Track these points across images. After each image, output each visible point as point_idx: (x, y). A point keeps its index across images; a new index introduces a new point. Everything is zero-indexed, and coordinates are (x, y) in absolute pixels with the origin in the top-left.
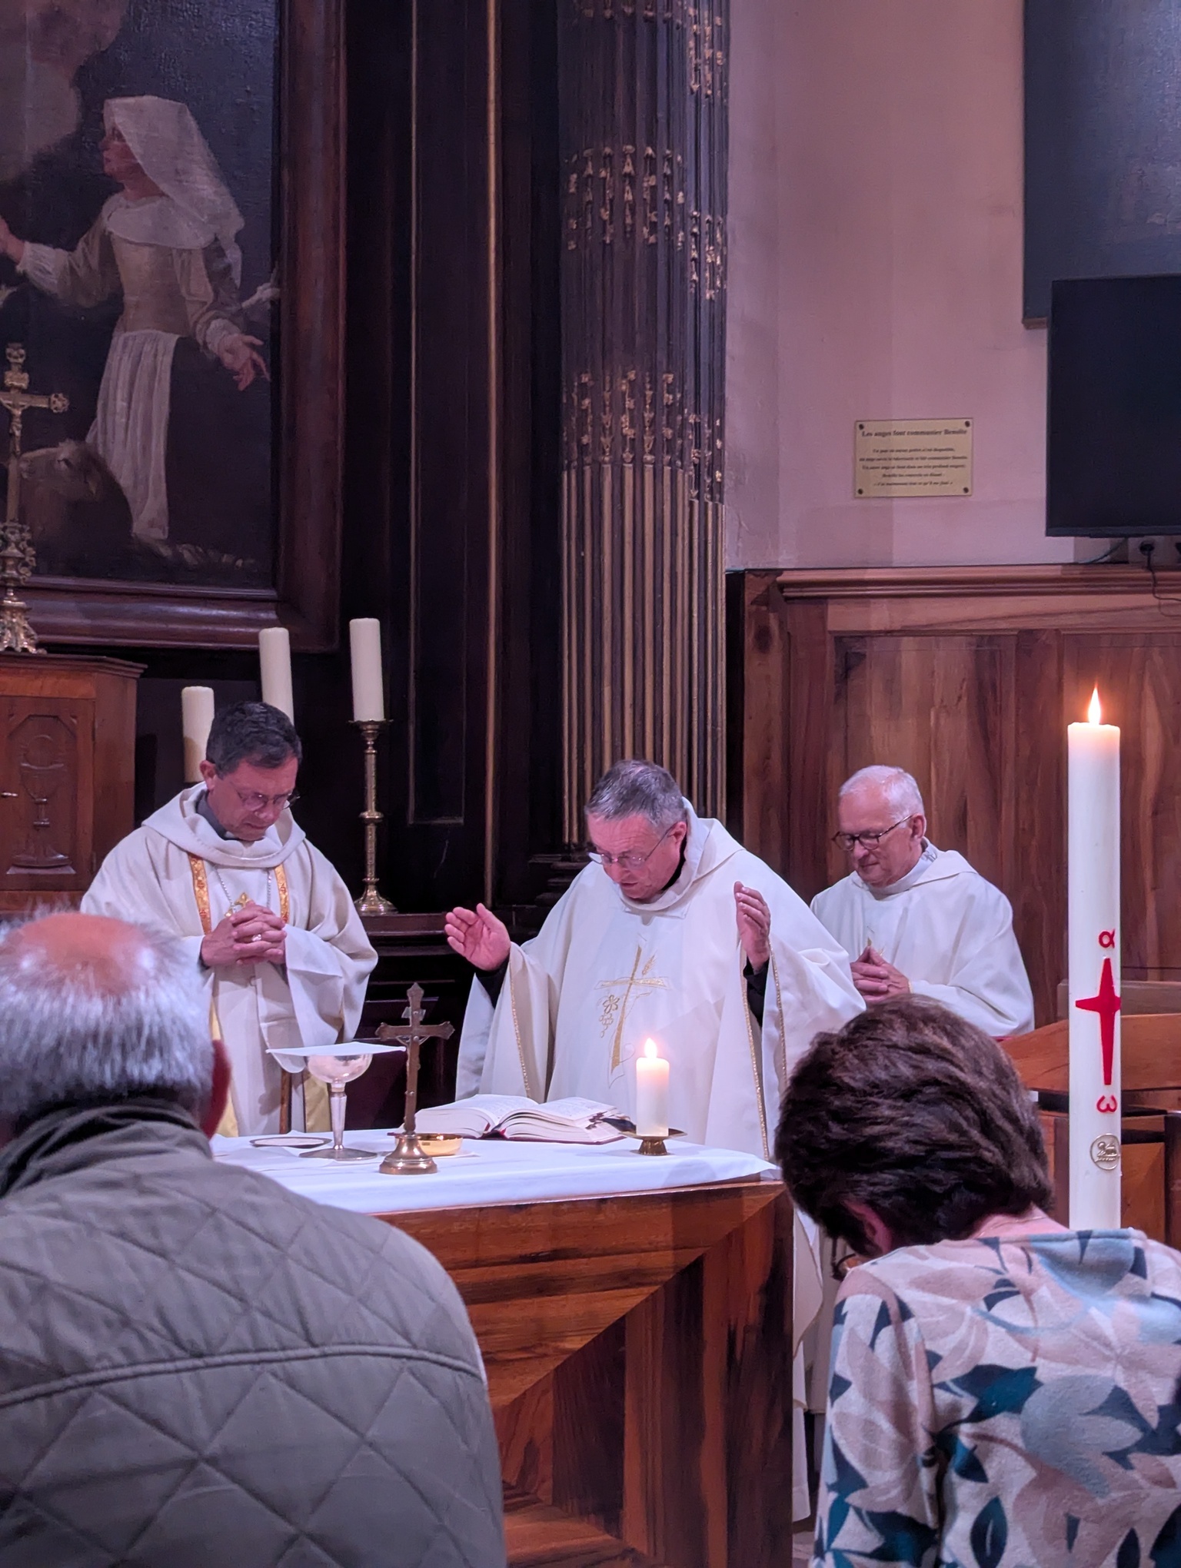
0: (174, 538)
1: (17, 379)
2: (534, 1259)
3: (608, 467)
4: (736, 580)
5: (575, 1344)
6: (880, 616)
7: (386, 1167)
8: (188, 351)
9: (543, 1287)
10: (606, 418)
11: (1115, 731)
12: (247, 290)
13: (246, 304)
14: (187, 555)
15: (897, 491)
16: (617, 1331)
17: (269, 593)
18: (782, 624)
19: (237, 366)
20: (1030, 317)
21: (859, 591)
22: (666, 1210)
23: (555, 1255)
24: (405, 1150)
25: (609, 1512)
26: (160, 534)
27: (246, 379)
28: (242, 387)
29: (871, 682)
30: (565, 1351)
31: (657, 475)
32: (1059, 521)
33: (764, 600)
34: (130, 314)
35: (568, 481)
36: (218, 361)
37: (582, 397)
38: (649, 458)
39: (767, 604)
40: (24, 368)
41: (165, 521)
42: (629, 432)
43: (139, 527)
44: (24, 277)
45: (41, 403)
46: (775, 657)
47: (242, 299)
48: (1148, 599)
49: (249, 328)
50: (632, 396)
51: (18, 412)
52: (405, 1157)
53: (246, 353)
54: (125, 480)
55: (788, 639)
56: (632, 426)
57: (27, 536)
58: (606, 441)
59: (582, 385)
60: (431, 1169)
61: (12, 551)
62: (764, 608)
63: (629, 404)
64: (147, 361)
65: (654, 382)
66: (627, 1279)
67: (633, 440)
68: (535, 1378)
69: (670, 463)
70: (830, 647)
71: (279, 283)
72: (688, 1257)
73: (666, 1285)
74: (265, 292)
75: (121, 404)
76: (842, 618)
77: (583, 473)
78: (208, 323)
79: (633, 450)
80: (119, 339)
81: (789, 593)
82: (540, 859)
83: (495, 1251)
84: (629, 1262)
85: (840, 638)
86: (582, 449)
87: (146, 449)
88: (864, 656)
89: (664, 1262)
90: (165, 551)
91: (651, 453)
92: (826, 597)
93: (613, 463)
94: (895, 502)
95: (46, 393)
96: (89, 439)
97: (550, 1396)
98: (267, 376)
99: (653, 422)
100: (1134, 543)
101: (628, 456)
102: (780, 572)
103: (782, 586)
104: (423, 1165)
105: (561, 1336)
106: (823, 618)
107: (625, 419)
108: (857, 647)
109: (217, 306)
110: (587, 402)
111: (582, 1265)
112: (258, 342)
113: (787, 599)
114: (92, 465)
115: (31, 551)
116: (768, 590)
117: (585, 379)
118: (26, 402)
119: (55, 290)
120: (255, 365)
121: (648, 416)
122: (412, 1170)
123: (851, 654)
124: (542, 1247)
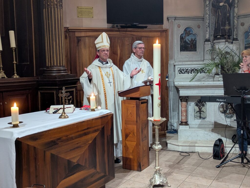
3: (53, 8)
5: (90, 142)
6: (83, 34)
9: (86, 134)
11: (160, 45)
15: (83, 17)
16: (95, 139)
18: (69, 35)
21: (80, 31)
22: (100, 120)
23: (88, 129)
24: (63, 114)
29: (82, 43)
30: (89, 143)
31: (60, 10)
32: (108, 22)
35: (45, 10)
38: (59, 7)
39: (66, 32)
46: (68, 40)
48: (118, 33)
52: (64, 116)
55: (70, 37)
56: (56, 2)
58: (52, 4)
60: (68, 117)
62: (66, 33)
66: (96, 131)
67: (56, 4)
68: (86, 148)
69: (62, 8)
70: (76, 38)
72: (103, 126)
73: (100, 131)
76: (77, 34)
77: (48, 8)
79: (56, 5)
81: (70, 30)
83: (79, 130)
84: (96, 128)
85: (77, 37)
86: (48, 5)
88: (81, 40)
89: (100, 127)
91: (59, 6)
92: (75, 31)
94: (83, 18)
97: (88, 151)
100: (115, 25)
101: (56, 6)
102: (68, 27)
103: (69, 30)
104: (67, 117)
105: (89, 141)
106: (75, 34)
108: (80, 38)
111: (91, 130)
113: (69, 31)
116: (66, 30)
122: (65, 118)
123: (79, 40)
124: (86, 128)
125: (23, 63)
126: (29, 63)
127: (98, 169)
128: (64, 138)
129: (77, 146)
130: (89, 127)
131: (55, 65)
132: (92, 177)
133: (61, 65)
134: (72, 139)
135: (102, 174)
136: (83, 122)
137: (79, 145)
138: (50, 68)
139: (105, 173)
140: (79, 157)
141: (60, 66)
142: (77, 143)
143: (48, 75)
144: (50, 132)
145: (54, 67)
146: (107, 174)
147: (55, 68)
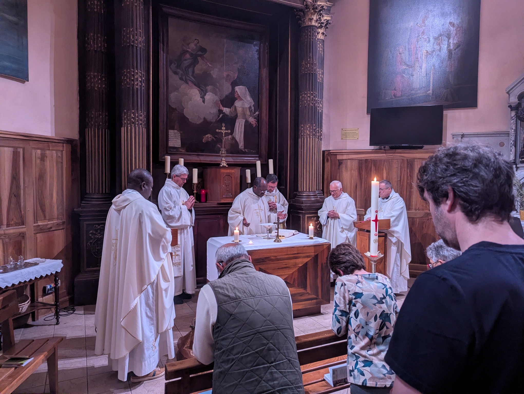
0: (244, 149)
1: (223, 128)
2: (295, 254)
4: (324, 152)
5: (301, 265)
6: (345, 157)
7: (275, 241)
8: (247, 122)
9: (296, 258)
10: (305, 131)
12: (254, 113)
13: (254, 115)
14: (246, 151)
15: (347, 139)
16: (306, 264)
17: (258, 155)
18: (330, 158)
19: (253, 124)
20: (368, 113)
21: (342, 153)
22: (313, 248)
23: (298, 254)
24: (277, 239)
25: (305, 287)
26: (243, 148)
27: (254, 126)
28: (254, 127)
29: (343, 166)
30: (299, 266)
31: (312, 139)
32: (371, 144)
33: (328, 155)
34: (239, 117)
35: (300, 140)
36: (251, 123)
37: (302, 128)
38: (311, 137)
40: (224, 127)
41: (243, 146)
42: (309, 133)
43: (240, 147)
44: (224, 113)
45: (227, 131)
46: (329, 163)
47: (254, 114)
48: (384, 155)
49: (255, 118)
50: (309, 128)
51: (224, 133)
53: (254, 122)
54: (238, 141)
55: (331, 160)
56: (309, 132)
57: (225, 150)
58: (305, 134)
59: (302, 126)
60: (281, 242)
61: (223, 152)
63: (309, 129)
64: (241, 124)
65: (312, 126)
66: (308, 257)
68: (295, 270)
69: (314, 137)
70: (337, 161)
71: (259, 112)
72: (316, 254)
73: (313, 257)
74: (257, 113)
75: (237, 130)
76: (339, 157)
77: (302, 139)
78: (249, 118)
80: (237, 121)
82: (295, 193)
83: (289, 253)
84: (308, 254)
85: (339, 160)
86: (302, 135)
87: (241, 136)
88: (342, 163)
89: (313, 254)
90: (243, 150)
92: (337, 154)
93: (306, 137)
94: (347, 140)
95: (228, 130)
96: (233, 135)
97: (297, 272)
98: (257, 125)
99: (312, 131)
100: (383, 147)
101: (308, 136)
102: (330, 150)
105: (299, 264)
106: (336, 157)
107: (308, 131)
108: (341, 161)
109: (251, 115)
110: (302, 129)
111: (301, 255)
112: (256, 120)
113: (331, 154)
114: (234, 138)
115: (226, 152)
116: (328, 153)
117: (302, 125)
118: (225, 131)
119: (229, 114)
120: (256, 123)
121: (311, 131)
122: (278, 242)
123: (340, 162)
124: (296, 252)
125: (281, 187)
126: (284, 187)
127: (309, 290)
128: (273, 258)
129: (285, 266)
130: (299, 252)
131: (305, 191)
132: (301, 296)
133: (311, 191)
134: (281, 259)
135: (314, 296)
136: (293, 247)
137: (287, 266)
138: (300, 193)
139: (318, 296)
140: (287, 276)
141: (309, 191)
142: (285, 264)
143: (297, 200)
144: (259, 251)
145: (303, 192)
146: (320, 297)
147: (304, 194)
